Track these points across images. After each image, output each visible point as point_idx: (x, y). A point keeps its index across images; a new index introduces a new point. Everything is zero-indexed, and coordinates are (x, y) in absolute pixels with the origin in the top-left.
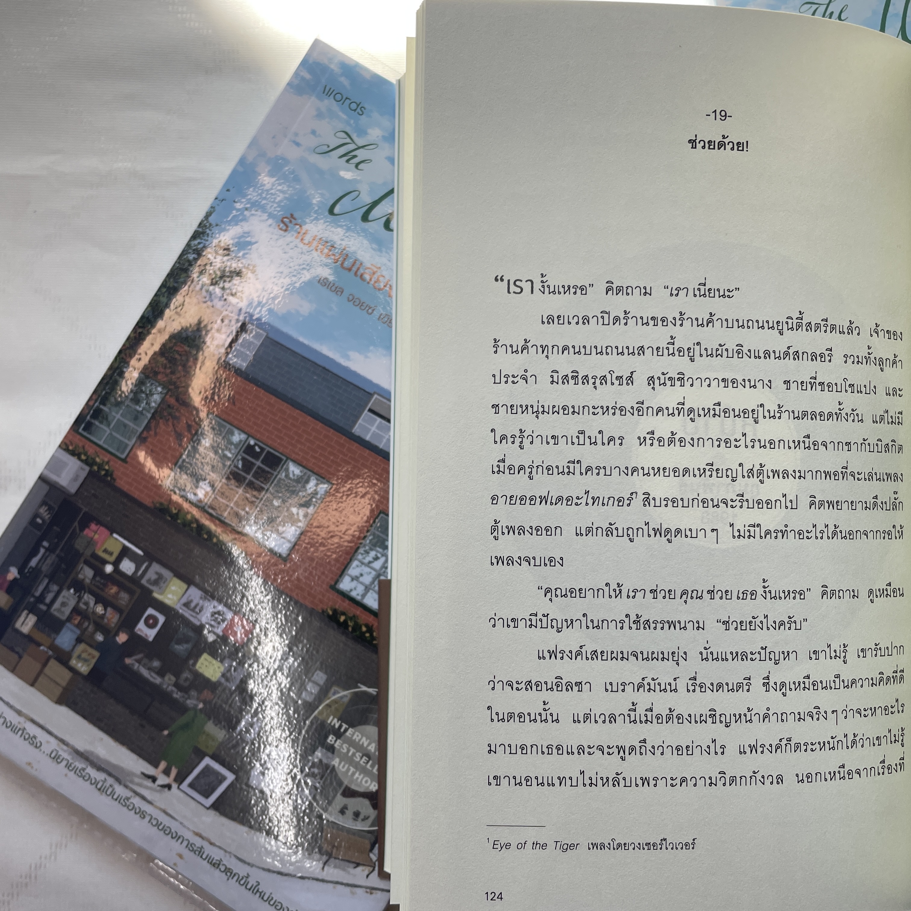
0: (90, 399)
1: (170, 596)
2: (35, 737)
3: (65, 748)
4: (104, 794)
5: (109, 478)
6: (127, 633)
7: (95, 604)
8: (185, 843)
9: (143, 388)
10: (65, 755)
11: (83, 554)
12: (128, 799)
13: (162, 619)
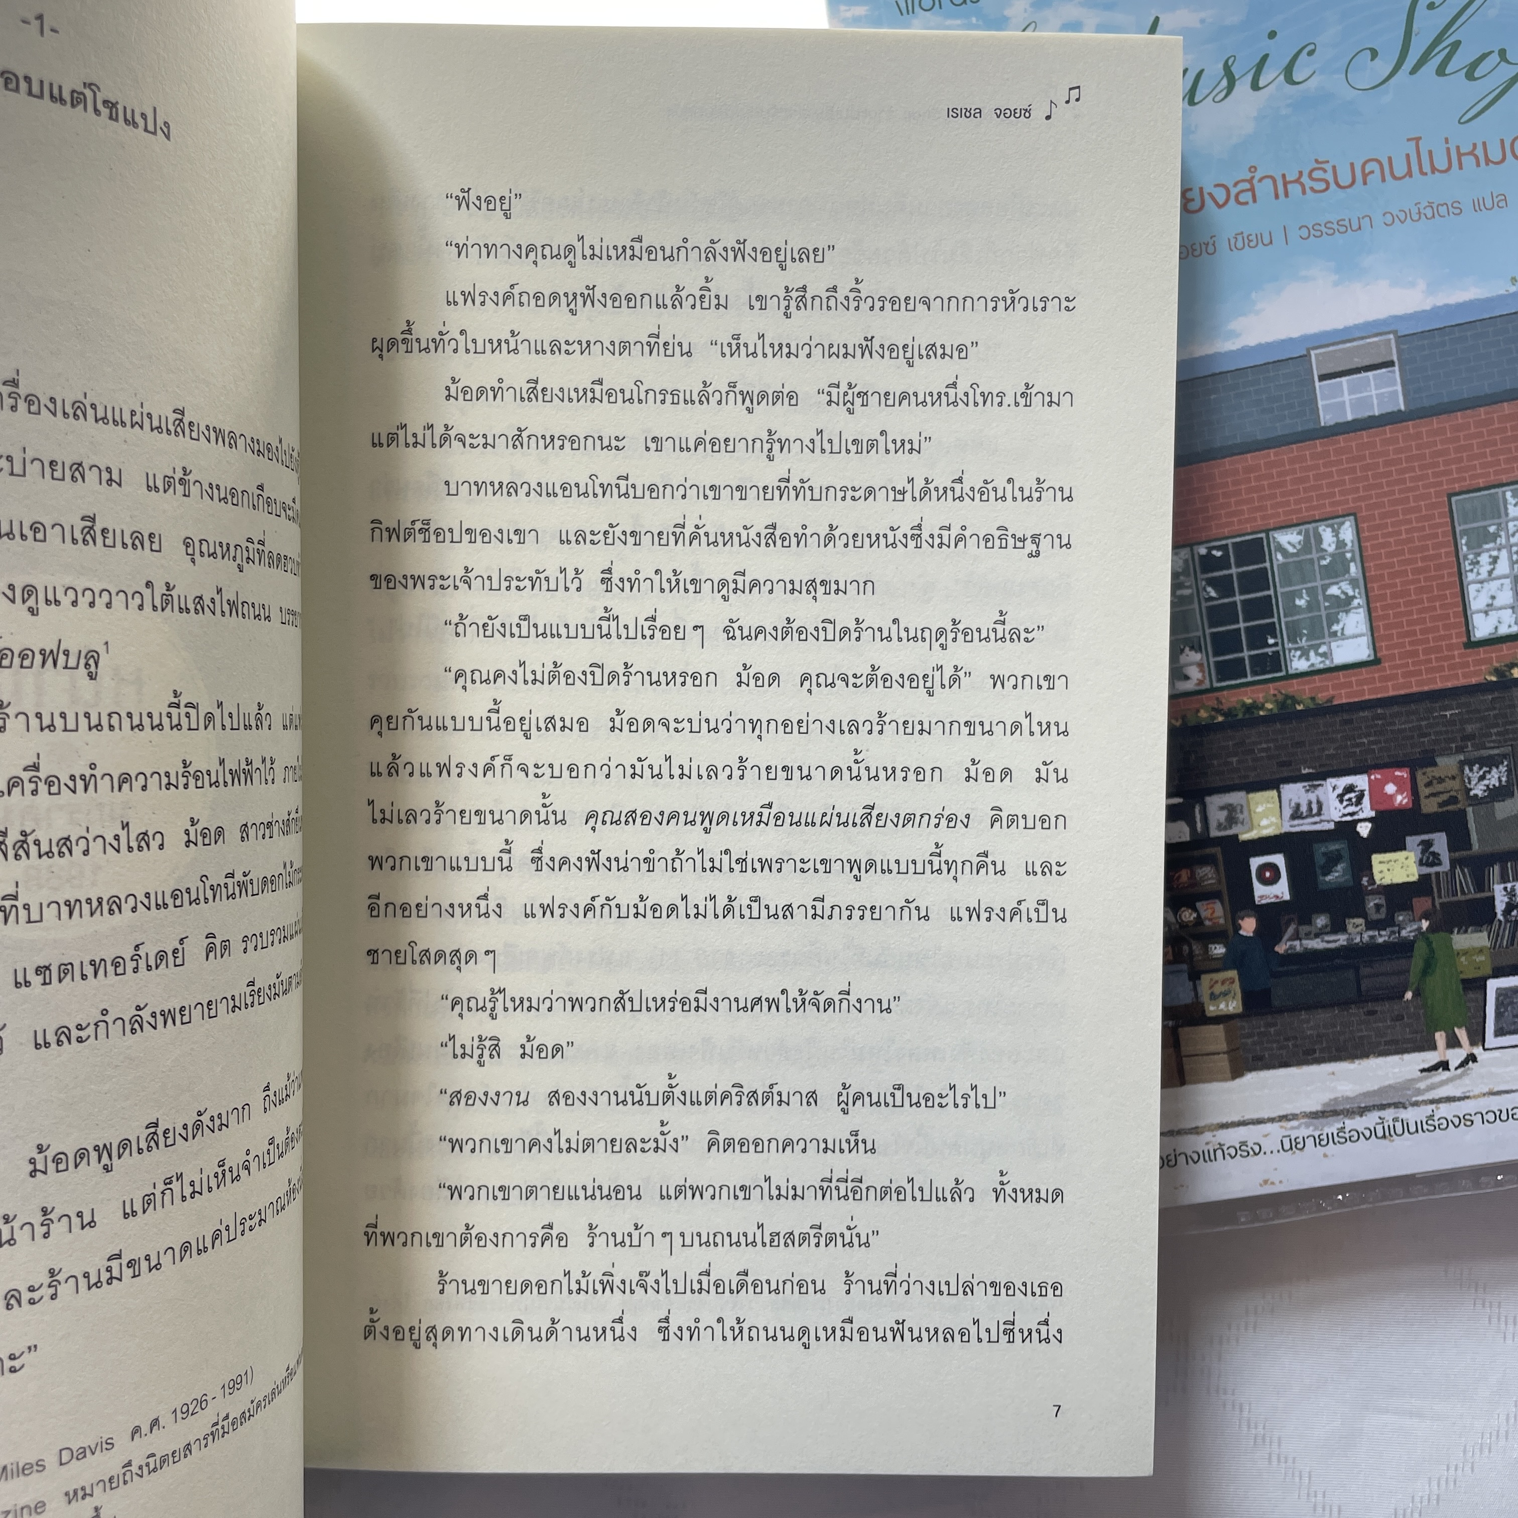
3: (1294, 1123)
6: (1249, 916)
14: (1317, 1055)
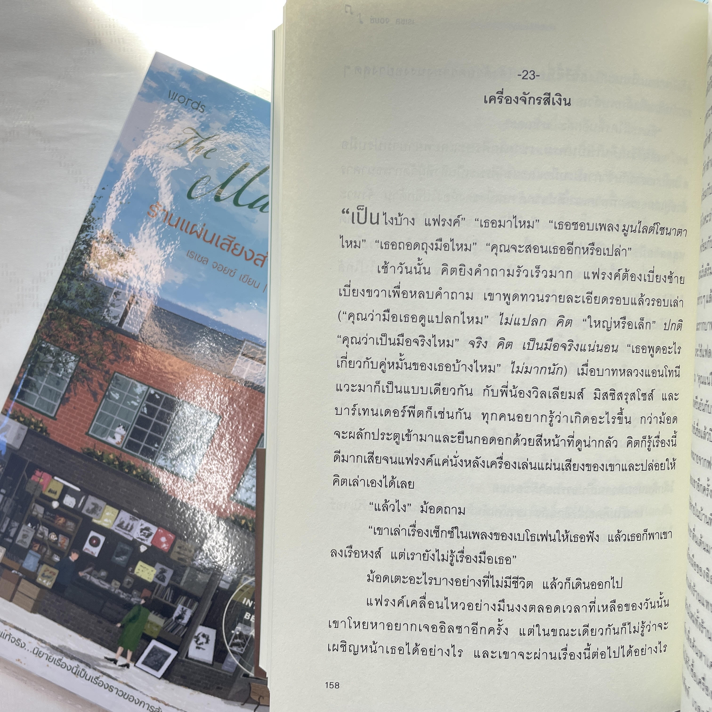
0: (20, 372)
1: (106, 520)
2: (19, 640)
3: (44, 645)
4: (79, 676)
5: (44, 434)
6: (77, 553)
7: (49, 533)
8: (146, 706)
9: (60, 359)
10: (45, 651)
11: (33, 495)
12: (97, 678)
13: (102, 539)
14: (69, 625)
